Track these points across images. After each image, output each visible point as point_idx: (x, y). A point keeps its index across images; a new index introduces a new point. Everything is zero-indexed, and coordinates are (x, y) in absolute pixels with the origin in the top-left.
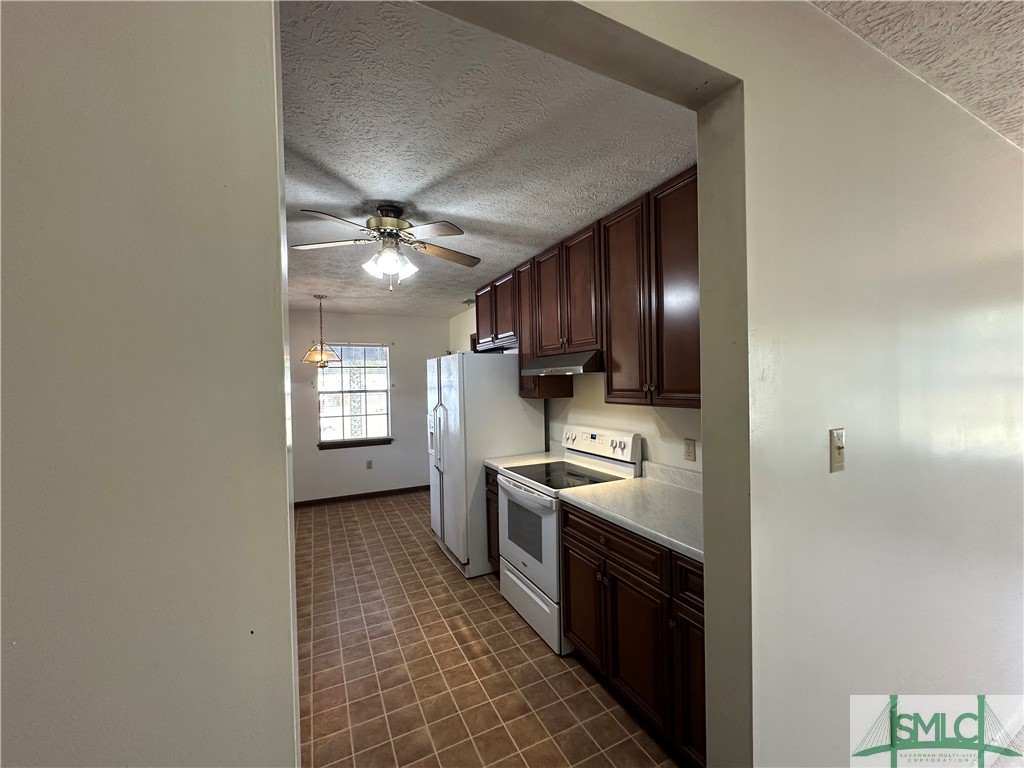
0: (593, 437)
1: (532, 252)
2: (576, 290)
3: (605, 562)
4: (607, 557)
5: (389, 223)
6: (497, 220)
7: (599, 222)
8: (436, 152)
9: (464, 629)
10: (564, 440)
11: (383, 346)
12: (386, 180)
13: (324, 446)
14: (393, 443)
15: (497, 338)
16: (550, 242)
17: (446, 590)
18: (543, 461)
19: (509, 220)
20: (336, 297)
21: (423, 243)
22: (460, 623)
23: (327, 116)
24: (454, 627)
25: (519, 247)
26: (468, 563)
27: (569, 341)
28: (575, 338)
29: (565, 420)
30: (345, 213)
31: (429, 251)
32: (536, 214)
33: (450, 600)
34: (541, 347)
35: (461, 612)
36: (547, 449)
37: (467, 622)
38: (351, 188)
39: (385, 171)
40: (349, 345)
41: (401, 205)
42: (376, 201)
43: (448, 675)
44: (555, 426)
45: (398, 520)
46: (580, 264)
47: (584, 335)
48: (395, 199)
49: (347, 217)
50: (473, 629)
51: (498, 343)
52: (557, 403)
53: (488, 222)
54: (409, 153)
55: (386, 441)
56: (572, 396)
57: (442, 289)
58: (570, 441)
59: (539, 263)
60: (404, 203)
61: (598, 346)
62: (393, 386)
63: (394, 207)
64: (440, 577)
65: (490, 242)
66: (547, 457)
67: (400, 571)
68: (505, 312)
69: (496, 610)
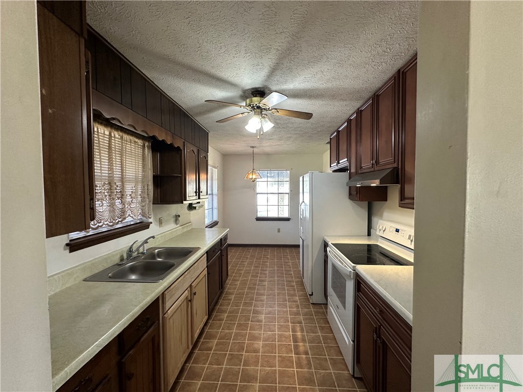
0: (397, 231)
1: (357, 105)
2: (383, 125)
3: (380, 327)
4: (381, 325)
5: (256, 100)
6: (322, 86)
7: (399, 71)
8: (262, 48)
9: (299, 334)
10: (378, 230)
11: (287, 170)
12: (250, 79)
13: (258, 219)
14: (291, 220)
15: (339, 163)
16: (367, 95)
17: (297, 307)
18: (365, 241)
19: (330, 85)
20: (260, 146)
21: (276, 109)
22: (298, 329)
23: (198, 45)
24: (294, 331)
25: (345, 103)
26: (312, 295)
27: (377, 162)
28: (382, 161)
29: (381, 217)
30: (239, 100)
31: (280, 114)
32: (346, 76)
33: (298, 314)
34: (361, 168)
35: (300, 323)
36: (369, 234)
37: (302, 330)
38: (233, 85)
39: (243, 70)
40: (270, 170)
41: (262, 90)
42: (248, 89)
43: (280, 359)
44: (375, 219)
45: (287, 261)
46: (386, 107)
47: (387, 160)
48: (257, 86)
49: (240, 102)
50: (303, 336)
51: (340, 166)
52: (377, 205)
53: (317, 89)
54: (248, 54)
55: (287, 219)
56: (386, 200)
57: (310, 137)
58: (382, 231)
59: (361, 111)
60: (263, 88)
61: (395, 165)
62: (291, 191)
63: (258, 91)
64: (297, 298)
65: (324, 102)
66: (369, 240)
67: (278, 289)
68: (343, 147)
69: (322, 328)
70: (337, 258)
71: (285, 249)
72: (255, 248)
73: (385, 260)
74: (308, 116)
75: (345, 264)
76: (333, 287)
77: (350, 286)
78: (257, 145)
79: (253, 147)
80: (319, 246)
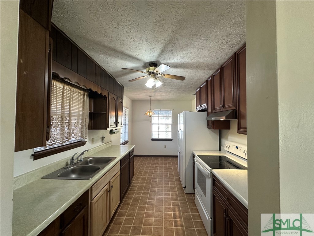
0: (237, 148)
1: (211, 72)
2: (226, 84)
3: (227, 209)
4: (229, 208)
5: (152, 69)
6: (190, 61)
7: (235, 53)
8: (155, 39)
9: (177, 213)
10: (225, 147)
11: (170, 110)
12: (148, 56)
13: (153, 140)
14: (173, 141)
15: (201, 106)
16: (217, 67)
17: (176, 195)
18: (217, 154)
19: (195, 61)
20: (154, 96)
21: (164, 74)
22: (177, 210)
23: (118, 37)
24: (174, 211)
25: (204, 71)
26: (185, 187)
27: (224, 106)
28: (226, 105)
29: (227, 139)
30: (142, 69)
31: (166, 77)
32: (205, 56)
33: (177, 200)
34: (214, 109)
35: (178, 206)
36: (220, 150)
37: (179, 211)
38: (138, 60)
39: (144, 51)
40: (160, 110)
41: (156, 63)
42: (147, 63)
43: (165, 230)
44: (223, 141)
46: (228, 74)
47: (229, 105)
48: (153, 61)
49: (142, 70)
50: (180, 214)
51: (202, 108)
52: (224, 131)
53: (187, 63)
54: (148, 42)
55: (171, 140)
56: (230, 129)
57: (184, 90)
58: (227, 148)
59: (214, 76)
60: (156, 62)
61: (235, 108)
62: (173, 123)
63: (153, 63)
64: (176, 189)
65: (192, 71)
66: (220, 153)
67: (165, 183)
68: (204, 97)
69: (192, 209)
70: (201, 164)
71: (169, 158)
72: (150, 158)
73: (229, 165)
74: (183, 78)
75: (206, 169)
76: (198, 183)
77: (209, 182)
78: (153, 95)
79: (150, 96)
80: (189, 157)
